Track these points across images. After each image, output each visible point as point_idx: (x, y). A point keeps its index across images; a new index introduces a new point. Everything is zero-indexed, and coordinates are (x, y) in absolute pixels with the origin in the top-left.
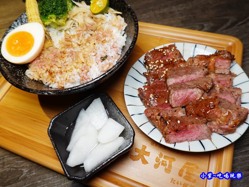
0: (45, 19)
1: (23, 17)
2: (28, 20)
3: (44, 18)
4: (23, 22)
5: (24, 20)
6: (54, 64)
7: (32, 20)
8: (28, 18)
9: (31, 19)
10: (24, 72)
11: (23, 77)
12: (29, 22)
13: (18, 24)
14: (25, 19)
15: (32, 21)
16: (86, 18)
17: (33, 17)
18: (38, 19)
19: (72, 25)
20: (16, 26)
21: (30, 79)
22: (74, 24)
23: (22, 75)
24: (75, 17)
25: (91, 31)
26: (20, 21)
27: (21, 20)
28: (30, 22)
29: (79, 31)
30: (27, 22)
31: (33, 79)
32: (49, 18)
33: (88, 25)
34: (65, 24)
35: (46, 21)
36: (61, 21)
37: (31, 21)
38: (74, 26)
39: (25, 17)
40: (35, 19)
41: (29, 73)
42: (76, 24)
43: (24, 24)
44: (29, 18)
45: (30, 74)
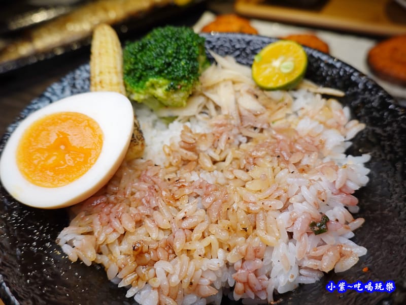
0: (137, 86)
1: (80, 75)
2: (93, 83)
3: (134, 84)
4: (78, 86)
5: (79, 83)
6: (148, 216)
7: (104, 85)
8: (92, 79)
9: (101, 82)
10: (55, 236)
11: (48, 255)
12: (93, 88)
13: (63, 90)
14: (84, 81)
15: (103, 87)
16: (241, 95)
17: (106, 78)
18: (118, 84)
19: (200, 109)
20: (57, 96)
21: (69, 261)
22: (205, 107)
23: (48, 244)
24: (211, 91)
25: (253, 130)
26: (69, 84)
27: (73, 82)
28: (96, 91)
29: (221, 126)
30: (86, 87)
31: (79, 260)
32: (148, 83)
33: (245, 113)
34: (185, 103)
35: (138, 92)
36: (178, 97)
37: (99, 87)
38: (203, 111)
39: (85, 75)
40: (111, 84)
41: (68, 238)
42: (211, 107)
43: (79, 93)
44: (96, 79)
45: (69, 243)
